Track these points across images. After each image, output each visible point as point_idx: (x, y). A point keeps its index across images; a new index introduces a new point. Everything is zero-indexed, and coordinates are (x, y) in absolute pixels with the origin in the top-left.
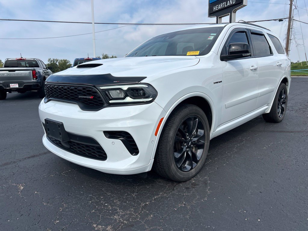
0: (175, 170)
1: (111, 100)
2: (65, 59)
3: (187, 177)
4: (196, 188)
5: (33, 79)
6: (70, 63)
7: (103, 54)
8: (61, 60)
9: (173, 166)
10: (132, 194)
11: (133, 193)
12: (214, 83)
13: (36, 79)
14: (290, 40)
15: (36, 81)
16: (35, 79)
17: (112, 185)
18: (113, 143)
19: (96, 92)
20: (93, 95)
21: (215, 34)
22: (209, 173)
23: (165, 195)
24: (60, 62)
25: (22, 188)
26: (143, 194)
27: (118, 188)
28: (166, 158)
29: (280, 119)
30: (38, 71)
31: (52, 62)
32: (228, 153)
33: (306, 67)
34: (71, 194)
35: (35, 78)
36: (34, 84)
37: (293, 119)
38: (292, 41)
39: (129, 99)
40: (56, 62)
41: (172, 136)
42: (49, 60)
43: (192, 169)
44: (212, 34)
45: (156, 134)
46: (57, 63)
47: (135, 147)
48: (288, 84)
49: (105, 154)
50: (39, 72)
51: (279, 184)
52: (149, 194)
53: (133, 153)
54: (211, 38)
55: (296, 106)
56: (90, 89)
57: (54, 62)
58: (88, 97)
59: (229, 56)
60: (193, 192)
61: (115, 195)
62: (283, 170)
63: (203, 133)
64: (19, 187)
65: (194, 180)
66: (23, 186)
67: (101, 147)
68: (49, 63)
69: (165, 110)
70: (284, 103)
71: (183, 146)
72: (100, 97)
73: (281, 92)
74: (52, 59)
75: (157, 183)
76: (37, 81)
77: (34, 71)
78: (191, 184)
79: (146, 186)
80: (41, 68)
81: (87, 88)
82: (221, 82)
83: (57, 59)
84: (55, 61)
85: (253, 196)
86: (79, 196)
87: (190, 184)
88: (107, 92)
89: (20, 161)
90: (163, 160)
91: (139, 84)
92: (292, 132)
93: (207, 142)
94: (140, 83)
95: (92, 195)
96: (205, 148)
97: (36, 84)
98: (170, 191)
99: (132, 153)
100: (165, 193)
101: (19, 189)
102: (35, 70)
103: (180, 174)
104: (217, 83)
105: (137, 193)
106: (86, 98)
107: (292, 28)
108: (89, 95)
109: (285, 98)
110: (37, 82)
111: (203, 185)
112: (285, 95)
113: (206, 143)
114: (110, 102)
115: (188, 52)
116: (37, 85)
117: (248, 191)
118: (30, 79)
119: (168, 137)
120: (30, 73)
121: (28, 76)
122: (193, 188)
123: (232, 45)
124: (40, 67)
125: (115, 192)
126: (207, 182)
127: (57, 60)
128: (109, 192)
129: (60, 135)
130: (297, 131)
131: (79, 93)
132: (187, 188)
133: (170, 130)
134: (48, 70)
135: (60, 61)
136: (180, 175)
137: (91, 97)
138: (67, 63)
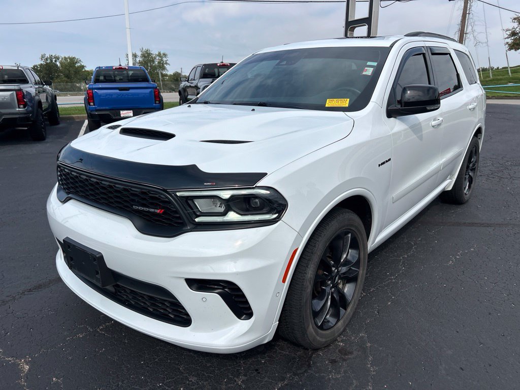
0: (314, 333)
1: (198, 216)
2: (72, 55)
3: (331, 338)
4: (348, 362)
5: (19, 108)
6: (82, 64)
7: (143, 49)
8: (65, 58)
9: (311, 329)
10: (235, 378)
11: (238, 377)
12: (379, 165)
13: (24, 107)
14: (466, 33)
15: (24, 111)
16: (22, 106)
17: (197, 358)
18: (204, 300)
19: (170, 202)
20: (163, 208)
21: (375, 64)
22: (366, 324)
23: (296, 378)
24: (63, 61)
25: (27, 367)
26: (257, 378)
27: (208, 365)
28: (300, 316)
29: (466, 197)
30: (27, 91)
31: (47, 60)
32: (391, 275)
33: (489, 82)
34: (123, 382)
35: (21, 104)
36: (21, 116)
37: (485, 196)
38: (468, 35)
39: (232, 216)
40: (56, 61)
41: (311, 278)
42: (43, 57)
43: (338, 320)
44: (369, 63)
45: (284, 281)
46: (58, 64)
47: (246, 306)
48: (482, 135)
49: (188, 315)
50: (29, 93)
51: (489, 348)
52: (266, 379)
53: (242, 316)
54: (369, 72)
55: (485, 167)
56: (157, 196)
57: (51, 61)
58: (152, 210)
59: (402, 110)
60: (345, 372)
61: (205, 383)
62: (490, 314)
63: (357, 256)
64: (20, 367)
65: (342, 341)
66: (27, 364)
67: (180, 303)
68: (42, 63)
69: (300, 235)
70: (473, 170)
71: (326, 287)
72: (176, 212)
73: (472, 152)
74: (47, 55)
75: (279, 351)
76: (26, 110)
77: (19, 92)
78: (339, 351)
79: (259, 359)
80: (31, 85)
81: (149, 191)
82: (390, 160)
83: (57, 55)
84: (54, 60)
85: (449, 378)
86: (138, 387)
87: (337, 351)
88: (190, 202)
89: (14, 298)
90: (294, 321)
91: (253, 188)
92: (489, 225)
93: (363, 270)
94: (256, 186)
95: (163, 383)
96: (359, 280)
97: (26, 115)
98: (304, 369)
99: (239, 316)
100: (295, 374)
101: (21, 371)
102: (20, 90)
103: (320, 337)
104: (383, 163)
105: (245, 375)
106: (149, 212)
107: (469, 14)
108: (156, 206)
109: (476, 162)
110: (27, 113)
111: (360, 353)
112: (476, 155)
113: (361, 272)
114: (197, 220)
115: (328, 100)
116: (27, 119)
117: (440, 367)
118: (14, 108)
119: (303, 279)
120: (12, 95)
121: (9, 101)
122: (344, 360)
123: (407, 89)
124: (30, 82)
125: (204, 375)
126: (365, 347)
127: (57, 58)
128: (193, 376)
129: (97, 273)
130: (497, 224)
131: (133, 200)
132: (333, 362)
133: (307, 267)
134: (45, 86)
135: (62, 59)
136: (321, 339)
137: (158, 211)
138: (76, 63)
